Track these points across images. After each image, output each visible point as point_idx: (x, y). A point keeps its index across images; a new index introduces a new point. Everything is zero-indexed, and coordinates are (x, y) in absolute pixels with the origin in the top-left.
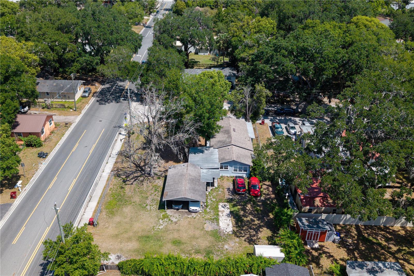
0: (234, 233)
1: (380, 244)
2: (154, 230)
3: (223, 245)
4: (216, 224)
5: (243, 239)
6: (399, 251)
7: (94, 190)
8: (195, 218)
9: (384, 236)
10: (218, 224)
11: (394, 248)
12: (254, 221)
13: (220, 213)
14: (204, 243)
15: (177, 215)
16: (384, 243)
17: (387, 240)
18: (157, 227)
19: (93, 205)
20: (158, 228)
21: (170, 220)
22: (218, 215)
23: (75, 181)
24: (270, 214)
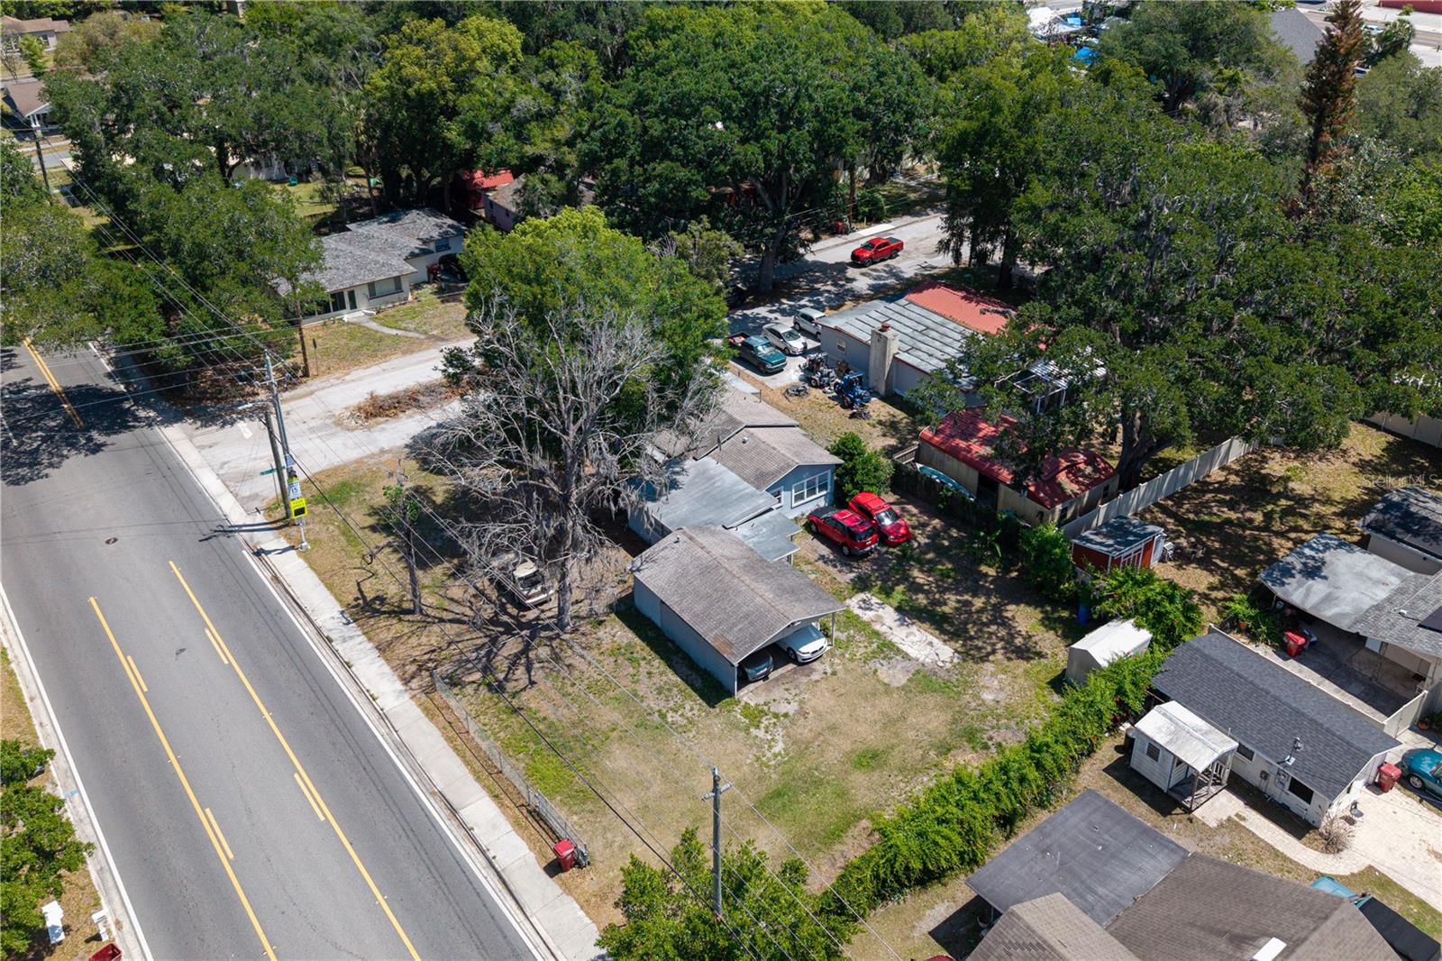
0: (965, 655)
1: (1228, 522)
2: (768, 767)
3: (976, 697)
4: (898, 658)
5: (999, 656)
6: (1268, 517)
7: (419, 771)
8: (834, 673)
9: (1222, 503)
10: (906, 657)
11: (1258, 517)
12: (968, 604)
13: (877, 627)
14: (932, 719)
15: (778, 693)
16: (1233, 516)
17: (1232, 506)
18: (769, 755)
19: (481, 810)
20: (776, 755)
21: (776, 716)
22: (877, 633)
23: (303, 780)
24: (984, 569)
